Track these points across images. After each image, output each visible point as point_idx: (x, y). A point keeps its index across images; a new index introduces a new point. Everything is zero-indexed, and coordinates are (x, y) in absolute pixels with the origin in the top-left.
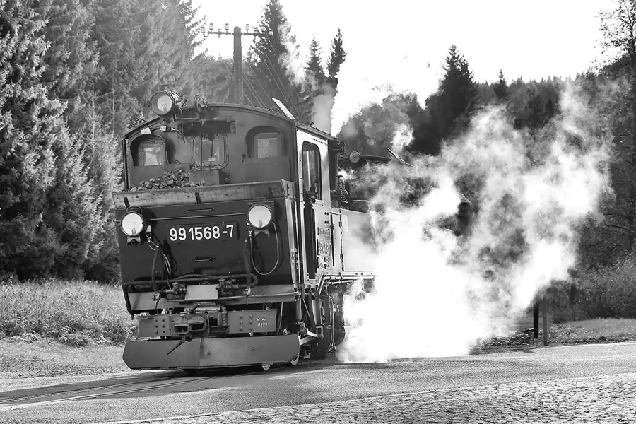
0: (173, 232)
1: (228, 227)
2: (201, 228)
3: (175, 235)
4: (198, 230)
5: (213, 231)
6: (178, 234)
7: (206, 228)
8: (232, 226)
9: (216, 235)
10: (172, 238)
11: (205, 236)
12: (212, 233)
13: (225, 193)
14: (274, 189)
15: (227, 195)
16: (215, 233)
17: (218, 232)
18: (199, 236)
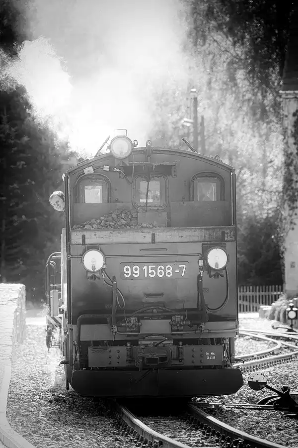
0: (127, 270)
1: (180, 266)
2: (154, 266)
3: (129, 272)
4: (152, 269)
5: (166, 269)
6: (132, 270)
7: (159, 267)
8: (184, 266)
9: (169, 274)
10: (125, 275)
11: (158, 274)
12: (165, 271)
13: (180, 235)
14: (227, 233)
15: (182, 237)
16: (168, 271)
17: (170, 271)
18: (152, 273)
